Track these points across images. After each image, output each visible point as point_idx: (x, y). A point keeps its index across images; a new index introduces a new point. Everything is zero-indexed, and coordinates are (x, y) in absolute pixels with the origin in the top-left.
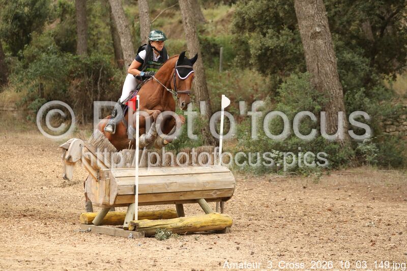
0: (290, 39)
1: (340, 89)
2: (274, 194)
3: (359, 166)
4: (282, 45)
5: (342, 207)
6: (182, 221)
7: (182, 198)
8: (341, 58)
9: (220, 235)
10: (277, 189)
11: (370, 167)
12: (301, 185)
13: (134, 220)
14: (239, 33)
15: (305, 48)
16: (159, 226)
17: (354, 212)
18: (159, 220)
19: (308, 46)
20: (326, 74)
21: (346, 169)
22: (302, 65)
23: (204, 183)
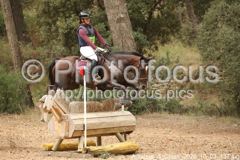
7: (108, 132)
11: (164, 112)
16: (100, 150)
19: (115, 27)
20: (128, 47)
21: (147, 114)
23: (120, 122)
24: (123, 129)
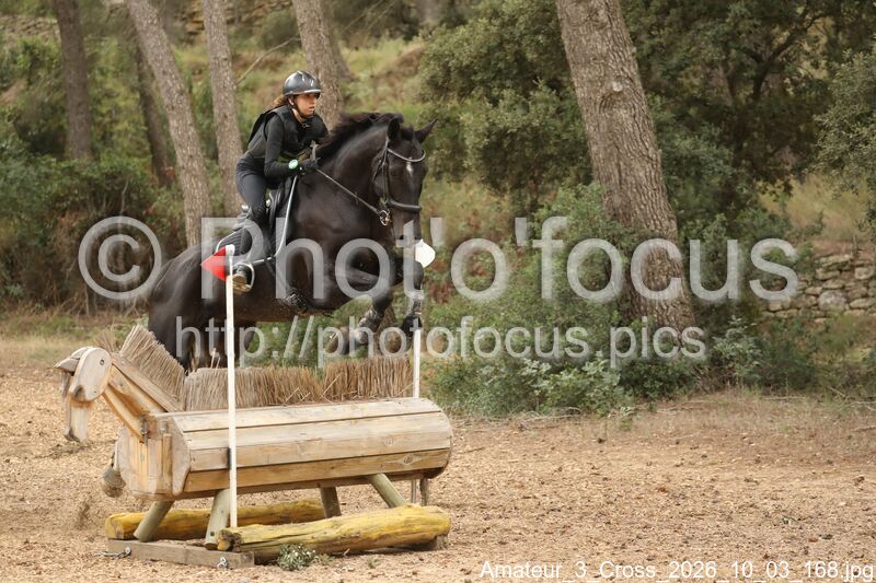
0: (552, 109)
1: (670, 219)
2: (533, 459)
3: (718, 389)
4: (536, 123)
5: (688, 483)
6: (337, 525)
7: (336, 474)
8: (669, 148)
9: (424, 555)
10: (538, 445)
11: (745, 390)
12: (592, 436)
13: (228, 526)
14: (438, 99)
15: (590, 129)
16: (286, 540)
17: (717, 492)
18: (286, 525)
19: (595, 124)
20: (638, 185)
21: (690, 397)
22: (582, 168)
23: (383, 438)
24: (401, 461)
